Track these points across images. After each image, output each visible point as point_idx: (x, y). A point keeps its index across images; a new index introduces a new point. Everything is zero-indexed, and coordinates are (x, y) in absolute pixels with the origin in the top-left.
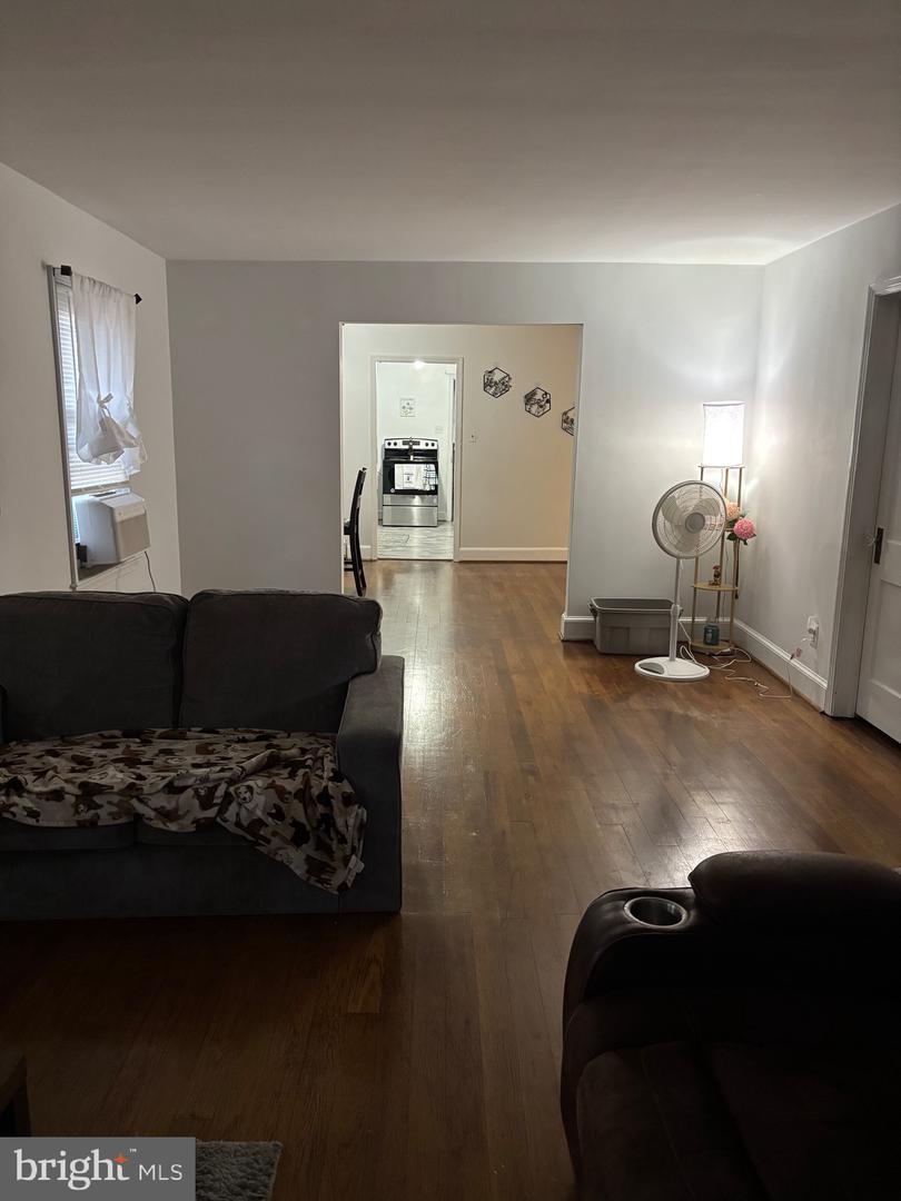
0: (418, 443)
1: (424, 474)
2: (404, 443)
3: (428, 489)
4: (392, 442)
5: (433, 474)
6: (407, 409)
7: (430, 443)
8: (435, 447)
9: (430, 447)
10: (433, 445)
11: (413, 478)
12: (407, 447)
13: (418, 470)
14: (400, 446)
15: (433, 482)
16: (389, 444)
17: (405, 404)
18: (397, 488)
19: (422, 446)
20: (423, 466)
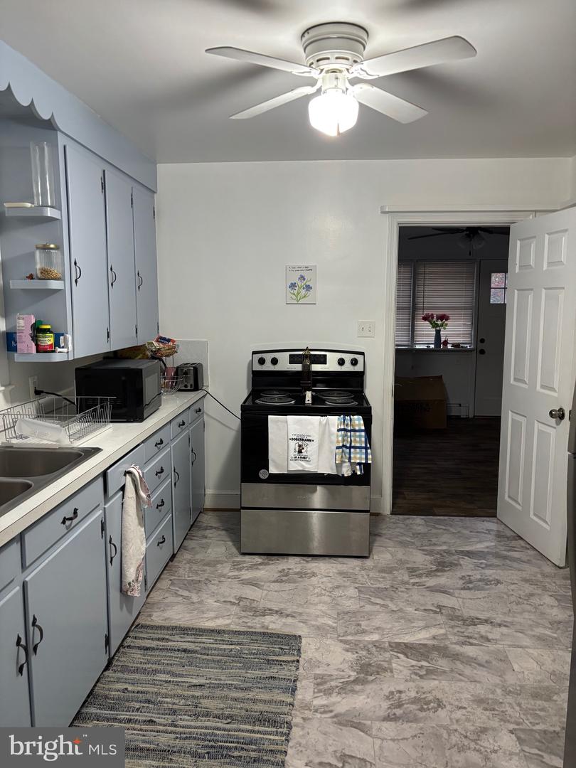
0: (323, 360)
1: (337, 438)
2: (293, 359)
3: (346, 471)
4: (268, 357)
5: (360, 439)
6: (301, 287)
7: (348, 358)
8: (359, 368)
9: (347, 367)
10: (354, 362)
11: (310, 449)
12: (298, 367)
13: (325, 428)
14: (284, 365)
15: (358, 457)
16: (262, 361)
17: (295, 280)
18: (273, 470)
19: (331, 365)
20: (334, 420)
